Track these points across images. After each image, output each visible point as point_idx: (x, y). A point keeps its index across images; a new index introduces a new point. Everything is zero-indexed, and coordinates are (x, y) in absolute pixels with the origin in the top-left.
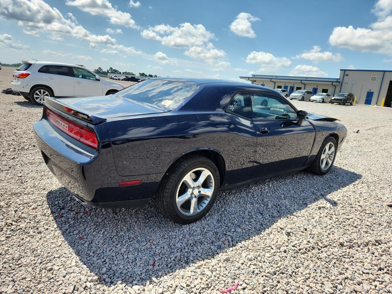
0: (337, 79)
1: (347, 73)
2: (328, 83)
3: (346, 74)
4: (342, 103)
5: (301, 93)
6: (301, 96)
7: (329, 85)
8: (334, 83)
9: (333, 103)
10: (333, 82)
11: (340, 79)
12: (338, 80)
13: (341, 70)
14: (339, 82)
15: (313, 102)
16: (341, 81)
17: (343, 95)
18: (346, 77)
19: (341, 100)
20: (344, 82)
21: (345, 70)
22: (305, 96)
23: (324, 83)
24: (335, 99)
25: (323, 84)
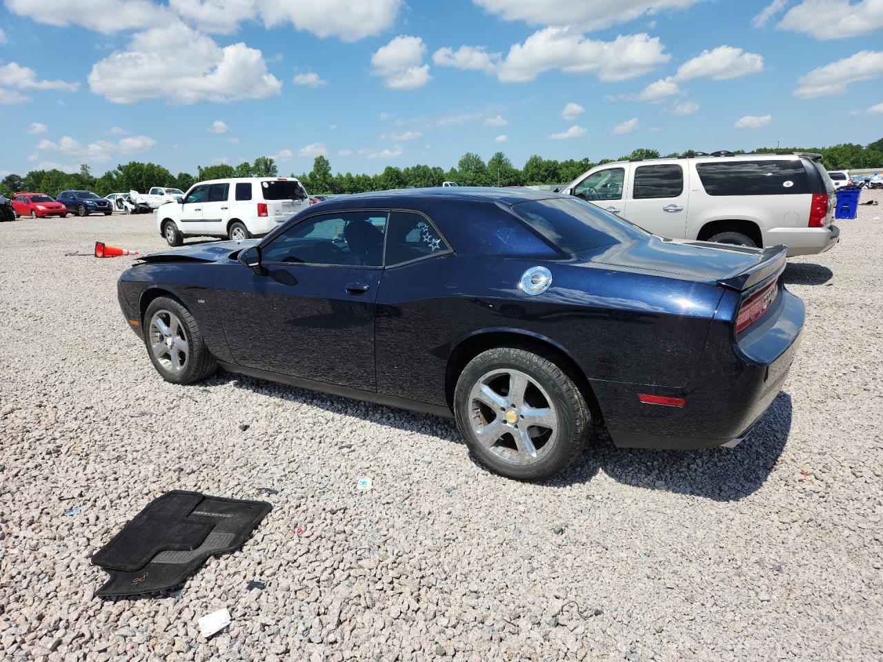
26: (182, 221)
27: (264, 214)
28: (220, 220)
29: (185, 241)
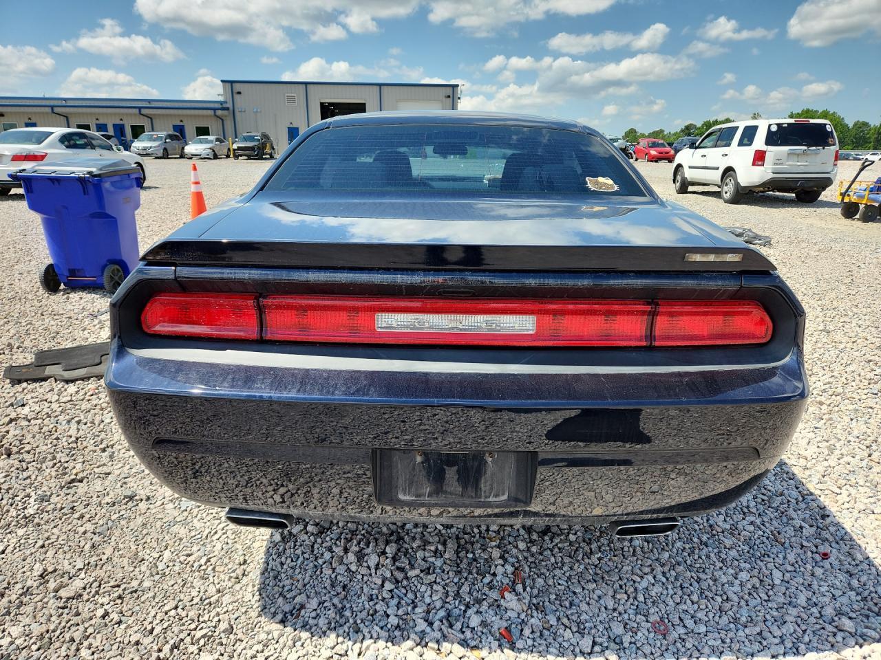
0: (221, 103)
1: (237, 87)
2: (205, 112)
3: (235, 91)
4: (257, 155)
5: (155, 140)
6: (159, 146)
7: (207, 116)
8: (219, 113)
9: (236, 157)
10: (215, 109)
11: (226, 102)
12: (225, 106)
13: (222, 81)
14: (227, 109)
15: (191, 158)
16: (229, 105)
17: (251, 139)
18: (237, 97)
19: (252, 149)
20: (236, 110)
21: (232, 82)
22: (168, 146)
23: (197, 112)
24: (239, 149)
25: (195, 116)
26: (690, 167)
27: (760, 163)
28: (718, 168)
29: (690, 189)
